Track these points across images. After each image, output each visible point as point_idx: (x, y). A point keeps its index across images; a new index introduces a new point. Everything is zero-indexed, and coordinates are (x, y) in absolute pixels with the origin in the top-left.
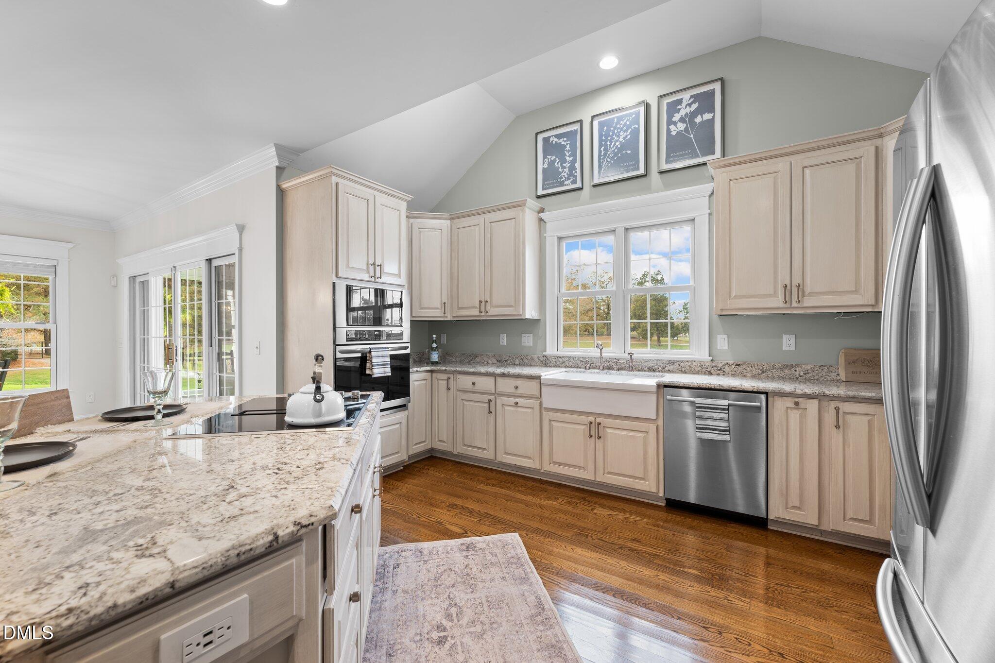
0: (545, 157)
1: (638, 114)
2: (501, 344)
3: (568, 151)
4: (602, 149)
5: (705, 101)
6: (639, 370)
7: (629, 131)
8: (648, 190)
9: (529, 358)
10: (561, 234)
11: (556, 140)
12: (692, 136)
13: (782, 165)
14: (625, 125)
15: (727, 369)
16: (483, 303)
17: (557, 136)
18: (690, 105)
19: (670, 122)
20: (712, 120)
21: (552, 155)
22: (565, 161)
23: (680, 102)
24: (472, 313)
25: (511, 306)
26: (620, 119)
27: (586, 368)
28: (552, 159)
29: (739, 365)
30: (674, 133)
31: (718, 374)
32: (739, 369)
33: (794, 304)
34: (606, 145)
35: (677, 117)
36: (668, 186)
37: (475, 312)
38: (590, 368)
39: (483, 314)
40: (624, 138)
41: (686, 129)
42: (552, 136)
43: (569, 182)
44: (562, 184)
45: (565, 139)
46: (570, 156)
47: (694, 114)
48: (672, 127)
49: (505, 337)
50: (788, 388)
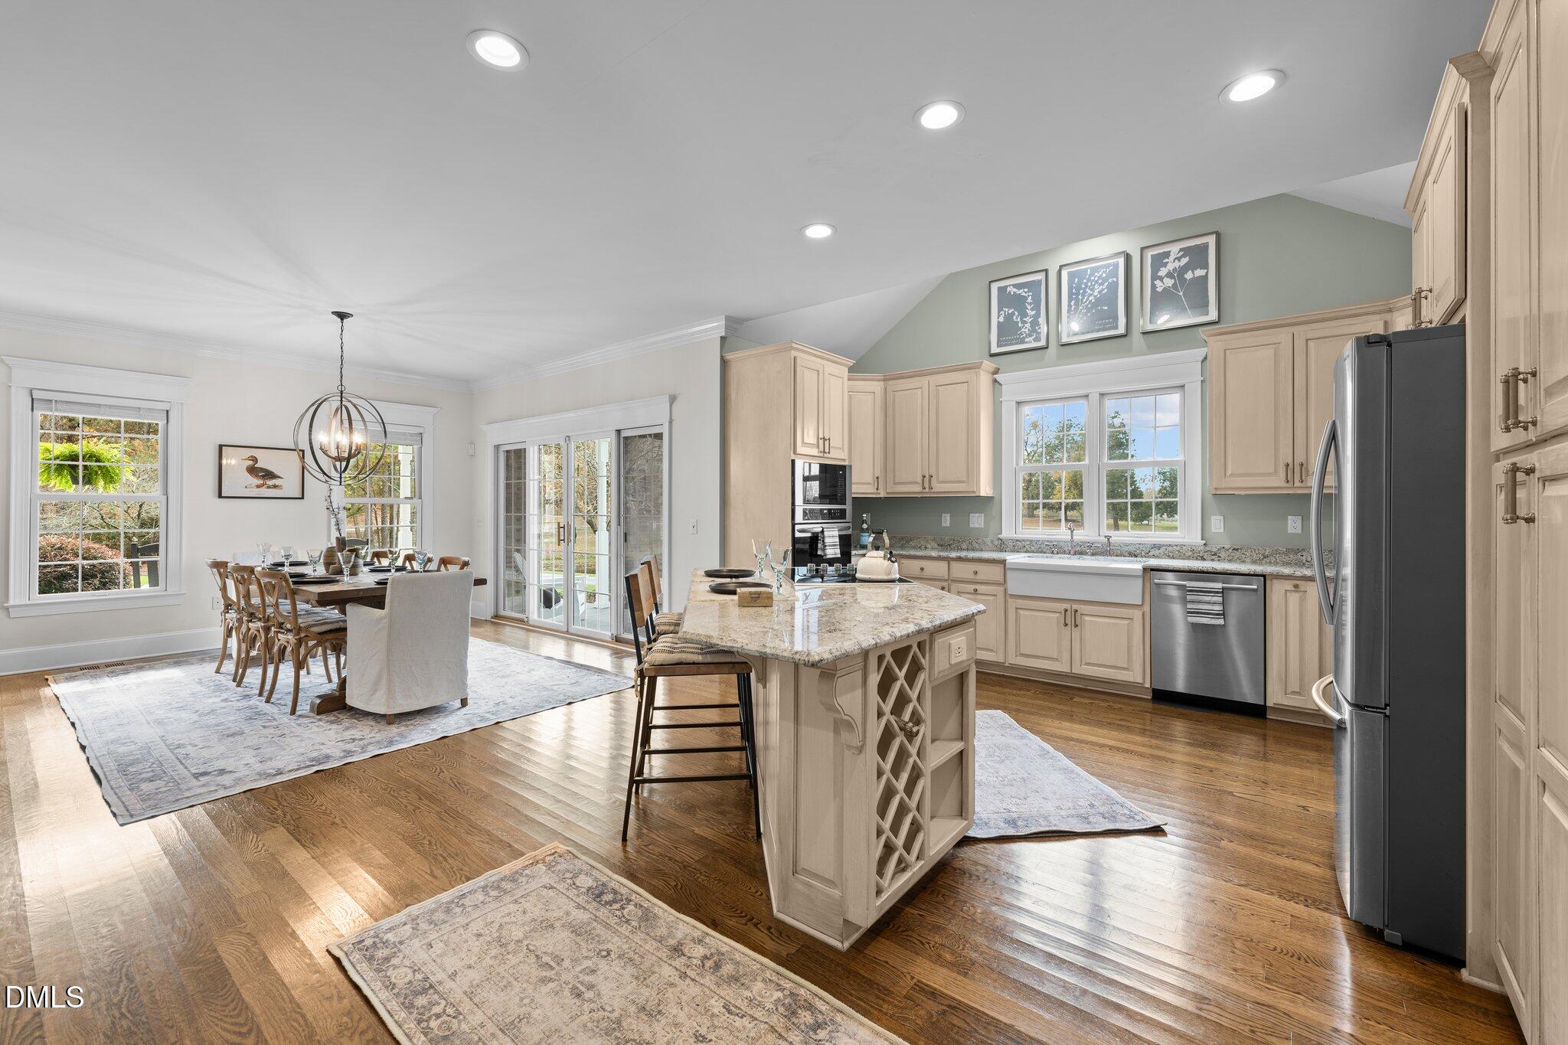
0: (1000, 309)
1: (1116, 265)
2: (943, 524)
3: (1030, 304)
4: (1072, 303)
5: (1197, 256)
6: (1117, 556)
7: (1106, 284)
8: (1129, 352)
9: (980, 541)
10: (1019, 399)
11: (1015, 290)
12: (1181, 294)
13: (1283, 336)
14: (1100, 277)
15: (1223, 554)
16: (927, 479)
17: (1015, 286)
18: (1179, 259)
19: (1155, 277)
20: (1205, 277)
21: (1010, 308)
22: (1026, 315)
23: (1167, 254)
24: (913, 490)
25: (964, 482)
26: (1094, 270)
27: (1053, 553)
28: (1010, 311)
29: (1237, 550)
30: (1159, 289)
31: (1213, 560)
32: (1237, 554)
33: (1297, 484)
34: (1077, 300)
35: (1163, 272)
36: (1152, 349)
37: (917, 488)
38: (1058, 553)
39: (927, 490)
40: (1100, 292)
41: (1175, 285)
42: (1010, 285)
43: (1031, 339)
44: (1023, 342)
45: (1026, 290)
46: (1032, 309)
47: (1183, 270)
48: (1158, 283)
49: (948, 517)
50: (1287, 571)
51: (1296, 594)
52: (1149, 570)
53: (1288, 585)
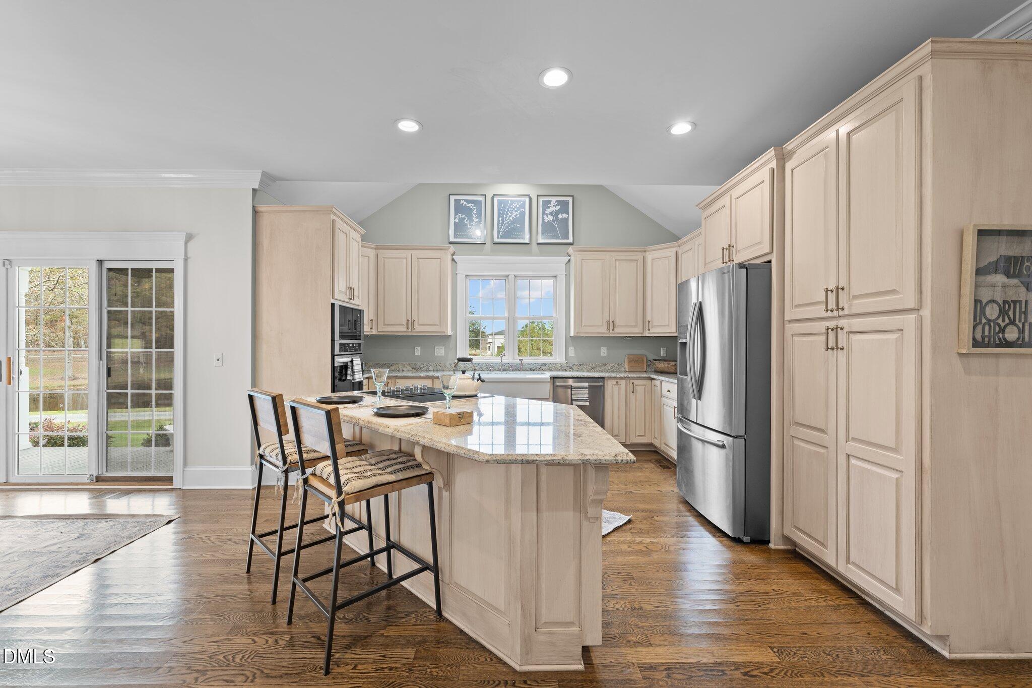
0: (456, 214)
1: (524, 202)
2: (416, 354)
3: (475, 214)
4: (500, 219)
5: (564, 206)
6: (524, 371)
7: (519, 212)
8: (529, 253)
9: (442, 365)
10: (467, 273)
11: (465, 203)
12: (556, 225)
13: (605, 256)
14: (516, 207)
15: (575, 368)
16: (410, 323)
17: (465, 201)
18: (555, 206)
19: (544, 214)
20: (568, 218)
21: (462, 214)
22: (473, 221)
23: (550, 202)
24: (401, 329)
25: (437, 325)
26: (513, 202)
27: (490, 370)
28: (463, 216)
29: (580, 365)
30: (546, 221)
31: (570, 371)
32: (581, 367)
33: (611, 331)
34: (503, 217)
35: (548, 211)
36: (542, 254)
37: (403, 329)
38: (493, 371)
39: (410, 330)
40: (516, 216)
41: (553, 220)
42: (462, 200)
43: (475, 236)
44: (470, 237)
45: (473, 205)
46: (476, 218)
47: (557, 213)
48: (545, 216)
49: (419, 348)
50: (614, 375)
51: (616, 386)
52: (554, 378)
53: (614, 382)
